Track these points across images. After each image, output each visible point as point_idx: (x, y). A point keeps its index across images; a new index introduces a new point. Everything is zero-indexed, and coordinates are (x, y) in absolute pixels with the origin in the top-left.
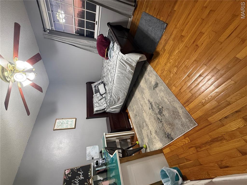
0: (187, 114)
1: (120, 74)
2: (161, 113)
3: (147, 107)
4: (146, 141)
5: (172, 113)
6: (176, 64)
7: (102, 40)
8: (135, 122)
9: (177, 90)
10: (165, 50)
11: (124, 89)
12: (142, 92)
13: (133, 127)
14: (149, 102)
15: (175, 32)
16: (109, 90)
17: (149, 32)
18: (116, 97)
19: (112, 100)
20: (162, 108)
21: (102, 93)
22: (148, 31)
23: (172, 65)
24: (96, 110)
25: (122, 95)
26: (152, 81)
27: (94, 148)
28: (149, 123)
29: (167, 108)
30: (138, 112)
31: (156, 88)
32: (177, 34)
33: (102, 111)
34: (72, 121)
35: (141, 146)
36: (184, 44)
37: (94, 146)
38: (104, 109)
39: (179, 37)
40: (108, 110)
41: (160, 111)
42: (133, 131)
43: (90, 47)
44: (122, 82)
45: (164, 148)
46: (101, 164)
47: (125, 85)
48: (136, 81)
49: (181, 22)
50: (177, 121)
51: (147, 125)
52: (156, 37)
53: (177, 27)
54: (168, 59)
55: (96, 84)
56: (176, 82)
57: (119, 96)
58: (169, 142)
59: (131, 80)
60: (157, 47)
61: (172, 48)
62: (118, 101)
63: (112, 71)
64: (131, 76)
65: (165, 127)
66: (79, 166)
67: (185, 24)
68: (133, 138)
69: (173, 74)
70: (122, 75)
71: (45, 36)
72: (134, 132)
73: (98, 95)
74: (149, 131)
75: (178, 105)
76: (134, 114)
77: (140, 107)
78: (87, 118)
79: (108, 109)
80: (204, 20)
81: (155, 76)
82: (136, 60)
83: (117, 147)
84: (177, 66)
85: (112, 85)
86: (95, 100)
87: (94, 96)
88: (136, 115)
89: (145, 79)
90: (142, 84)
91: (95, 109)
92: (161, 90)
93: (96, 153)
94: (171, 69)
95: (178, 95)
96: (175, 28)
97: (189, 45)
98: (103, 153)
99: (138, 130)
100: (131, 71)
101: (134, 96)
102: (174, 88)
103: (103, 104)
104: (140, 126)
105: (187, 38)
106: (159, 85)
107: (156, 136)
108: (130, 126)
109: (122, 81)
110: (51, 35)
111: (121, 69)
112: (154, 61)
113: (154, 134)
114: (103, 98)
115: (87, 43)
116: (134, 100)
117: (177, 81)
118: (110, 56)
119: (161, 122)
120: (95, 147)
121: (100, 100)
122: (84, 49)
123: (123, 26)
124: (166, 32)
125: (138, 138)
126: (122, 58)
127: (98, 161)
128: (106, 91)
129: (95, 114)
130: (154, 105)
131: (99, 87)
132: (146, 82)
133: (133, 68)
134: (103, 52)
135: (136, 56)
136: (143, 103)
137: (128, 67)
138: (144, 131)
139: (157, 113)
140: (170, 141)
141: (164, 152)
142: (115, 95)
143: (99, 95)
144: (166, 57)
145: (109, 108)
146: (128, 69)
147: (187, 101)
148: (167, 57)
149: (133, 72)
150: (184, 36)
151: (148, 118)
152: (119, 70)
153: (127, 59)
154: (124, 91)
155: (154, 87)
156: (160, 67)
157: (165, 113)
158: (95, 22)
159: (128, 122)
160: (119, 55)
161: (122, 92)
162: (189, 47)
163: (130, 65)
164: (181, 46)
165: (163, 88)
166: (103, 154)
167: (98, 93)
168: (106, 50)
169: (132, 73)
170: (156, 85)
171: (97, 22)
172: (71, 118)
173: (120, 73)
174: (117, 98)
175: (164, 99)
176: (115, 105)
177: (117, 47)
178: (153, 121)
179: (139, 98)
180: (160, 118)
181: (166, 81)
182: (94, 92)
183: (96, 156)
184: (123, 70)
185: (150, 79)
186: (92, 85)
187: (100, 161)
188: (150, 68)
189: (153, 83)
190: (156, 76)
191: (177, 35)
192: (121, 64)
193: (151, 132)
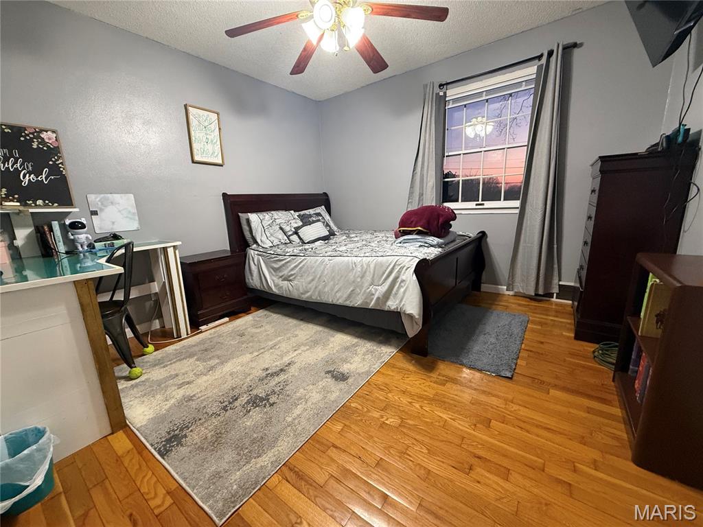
0: (256, 483)
1: (359, 270)
2: (255, 403)
3: (269, 360)
4: (157, 374)
5: (255, 435)
6: (410, 419)
7: (442, 215)
8: (219, 336)
9: (333, 438)
10: (444, 385)
11: (320, 287)
12: (315, 343)
13: (201, 332)
14: (287, 366)
15: (494, 401)
16: (312, 249)
17: (482, 338)
18: (292, 269)
19: (285, 259)
20: (271, 405)
21: (301, 232)
22: (485, 334)
23: (403, 411)
24: (250, 219)
25: (301, 287)
26: (351, 364)
27: (130, 216)
28: (217, 374)
29: (271, 418)
30: (251, 339)
31: (333, 376)
32: (492, 407)
33: (250, 236)
34: (216, 154)
35: (137, 361)
36: (469, 431)
37: (137, 218)
38: (256, 242)
39: (485, 415)
40: (252, 253)
41: (262, 399)
42: (189, 333)
43: (420, 193)
44: (339, 280)
45: (130, 432)
46: (72, 237)
47: (332, 290)
48: (344, 319)
49: (524, 412)
50: (229, 455)
51: (212, 368)
52: (474, 355)
53: (509, 405)
54: (421, 397)
55: (327, 217)
56: (357, 429)
57: (299, 278)
58: (152, 445)
59: (348, 303)
60: (446, 363)
61: (452, 402)
62: (281, 277)
63: (367, 249)
64: (357, 302)
65: (206, 425)
66: (69, 172)
67: (522, 425)
68: (167, 336)
69: (378, 419)
70: (357, 276)
71: (429, 87)
72: (187, 334)
73: (296, 223)
74: (191, 377)
75: (285, 448)
76: (246, 329)
77: (270, 343)
78: (224, 195)
79: (256, 252)
80: (542, 473)
81: (366, 368)
82: (404, 305)
83: (132, 288)
84: (402, 424)
85: (327, 255)
86: (280, 214)
87: (292, 212)
88: (242, 335)
89: (355, 345)
90: (340, 340)
91: (253, 217)
92: (328, 392)
93: (113, 223)
94: (393, 410)
95: (316, 444)
96: (506, 400)
97: (468, 445)
98: (113, 243)
99: (194, 346)
100: (373, 299)
101: (301, 323)
102: (339, 427)
103: (272, 239)
104: (206, 350)
105: (487, 435)
106: (342, 385)
107: (173, 401)
108: (206, 323)
109: (343, 278)
110: (434, 99)
111: (374, 272)
112: (410, 361)
113: (179, 393)
114: (288, 237)
115: (428, 185)
116: (288, 323)
117: (361, 433)
118: (406, 242)
119: (225, 409)
120: (134, 220)
121: (281, 228)
122: (412, 178)
123: (484, 273)
124: (491, 379)
125: (167, 349)
126: (405, 268)
127: (85, 227)
128: (308, 243)
129: (239, 216)
130: (277, 379)
131: (319, 224)
132: (347, 349)
133: (381, 305)
134: (412, 222)
135: (414, 304)
136: (282, 349)
137: (382, 289)
138: (189, 363)
139: (254, 392)
140: (155, 449)
141: (115, 434)
142: (300, 266)
143: (296, 225)
144: (425, 389)
145: (260, 255)
146: (376, 290)
147: (301, 473)
148: (426, 393)
149: (372, 305)
150: (489, 427)
151: (235, 370)
152: (372, 266)
153: (404, 280)
154: (312, 291)
155: (334, 371)
156: (395, 378)
157: (256, 415)
158: (482, 201)
159: (220, 314)
160: (412, 259)
161: (310, 283)
162: (462, 446)
163: (387, 295)
164: (463, 425)
165: (333, 397)
166: (109, 242)
167: (300, 223)
168: (419, 228)
169: (367, 303)
170: (341, 377)
171: (483, 204)
172: (224, 151)
173: (364, 270)
174: (292, 273)
175: (301, 403)
176: (270, 272)
177: (429, 253)
178: (226, 385)
179: (297, 336)
180: (237, 404)
181: (357, 403)
182: (302, 213)
183: (102, 225)
184: (371, 277)
185: (357, 359)
186: (323, 207)
187: (86, 235)
188: (388, 352)
189: (345, 368)
190: (368, 373)
191: (490, 408)
192: (387, 268)
193: (188, 383)
